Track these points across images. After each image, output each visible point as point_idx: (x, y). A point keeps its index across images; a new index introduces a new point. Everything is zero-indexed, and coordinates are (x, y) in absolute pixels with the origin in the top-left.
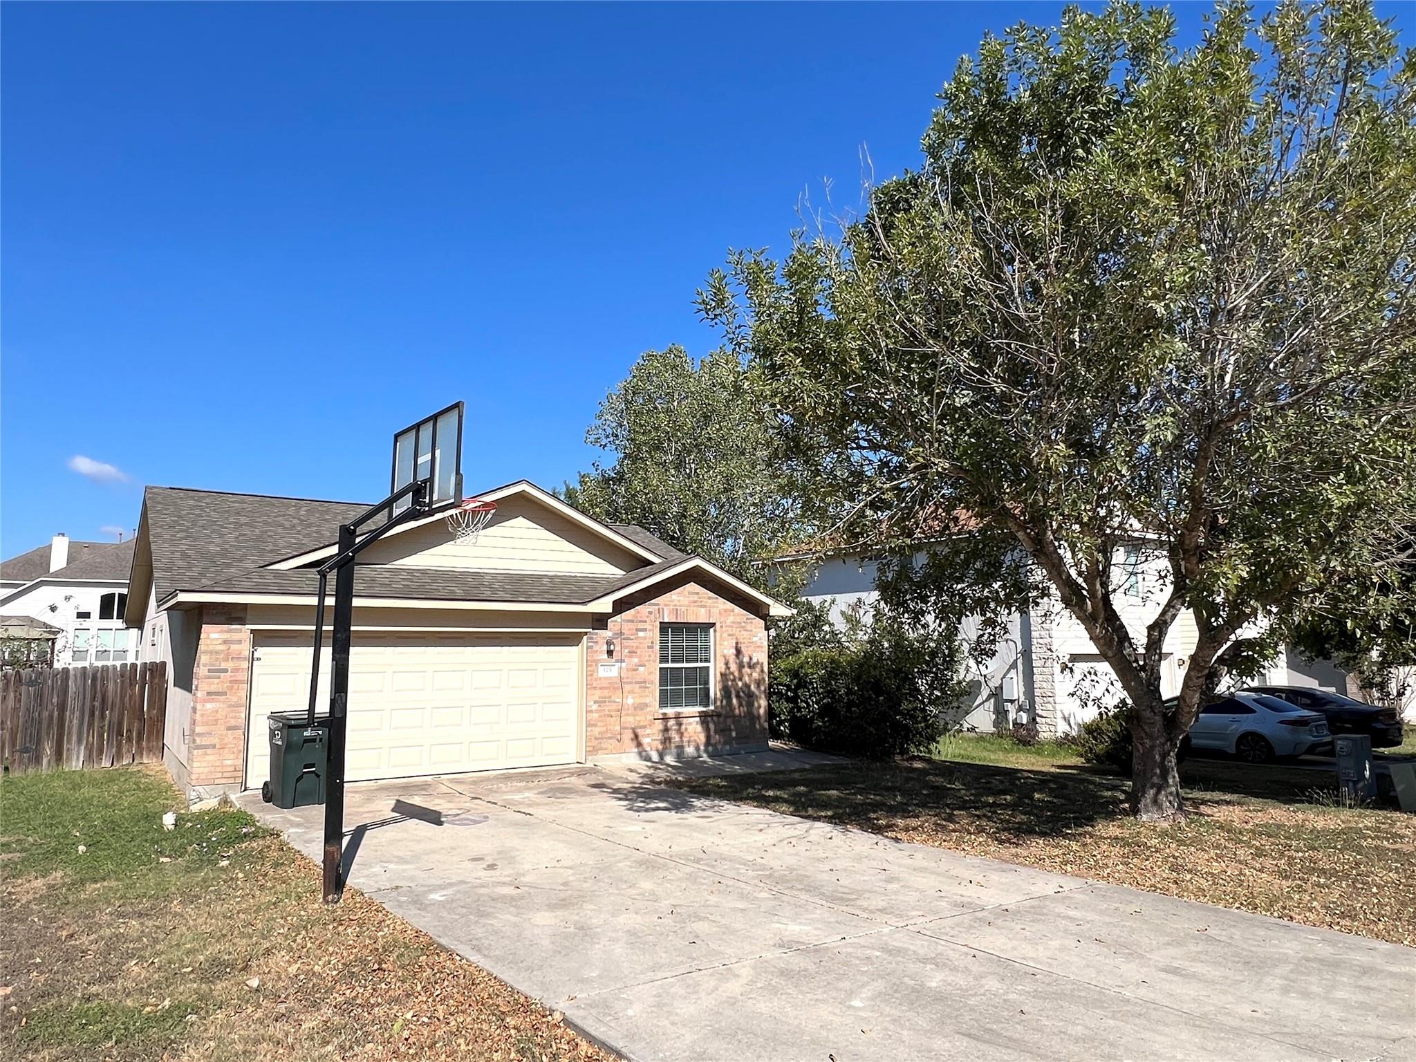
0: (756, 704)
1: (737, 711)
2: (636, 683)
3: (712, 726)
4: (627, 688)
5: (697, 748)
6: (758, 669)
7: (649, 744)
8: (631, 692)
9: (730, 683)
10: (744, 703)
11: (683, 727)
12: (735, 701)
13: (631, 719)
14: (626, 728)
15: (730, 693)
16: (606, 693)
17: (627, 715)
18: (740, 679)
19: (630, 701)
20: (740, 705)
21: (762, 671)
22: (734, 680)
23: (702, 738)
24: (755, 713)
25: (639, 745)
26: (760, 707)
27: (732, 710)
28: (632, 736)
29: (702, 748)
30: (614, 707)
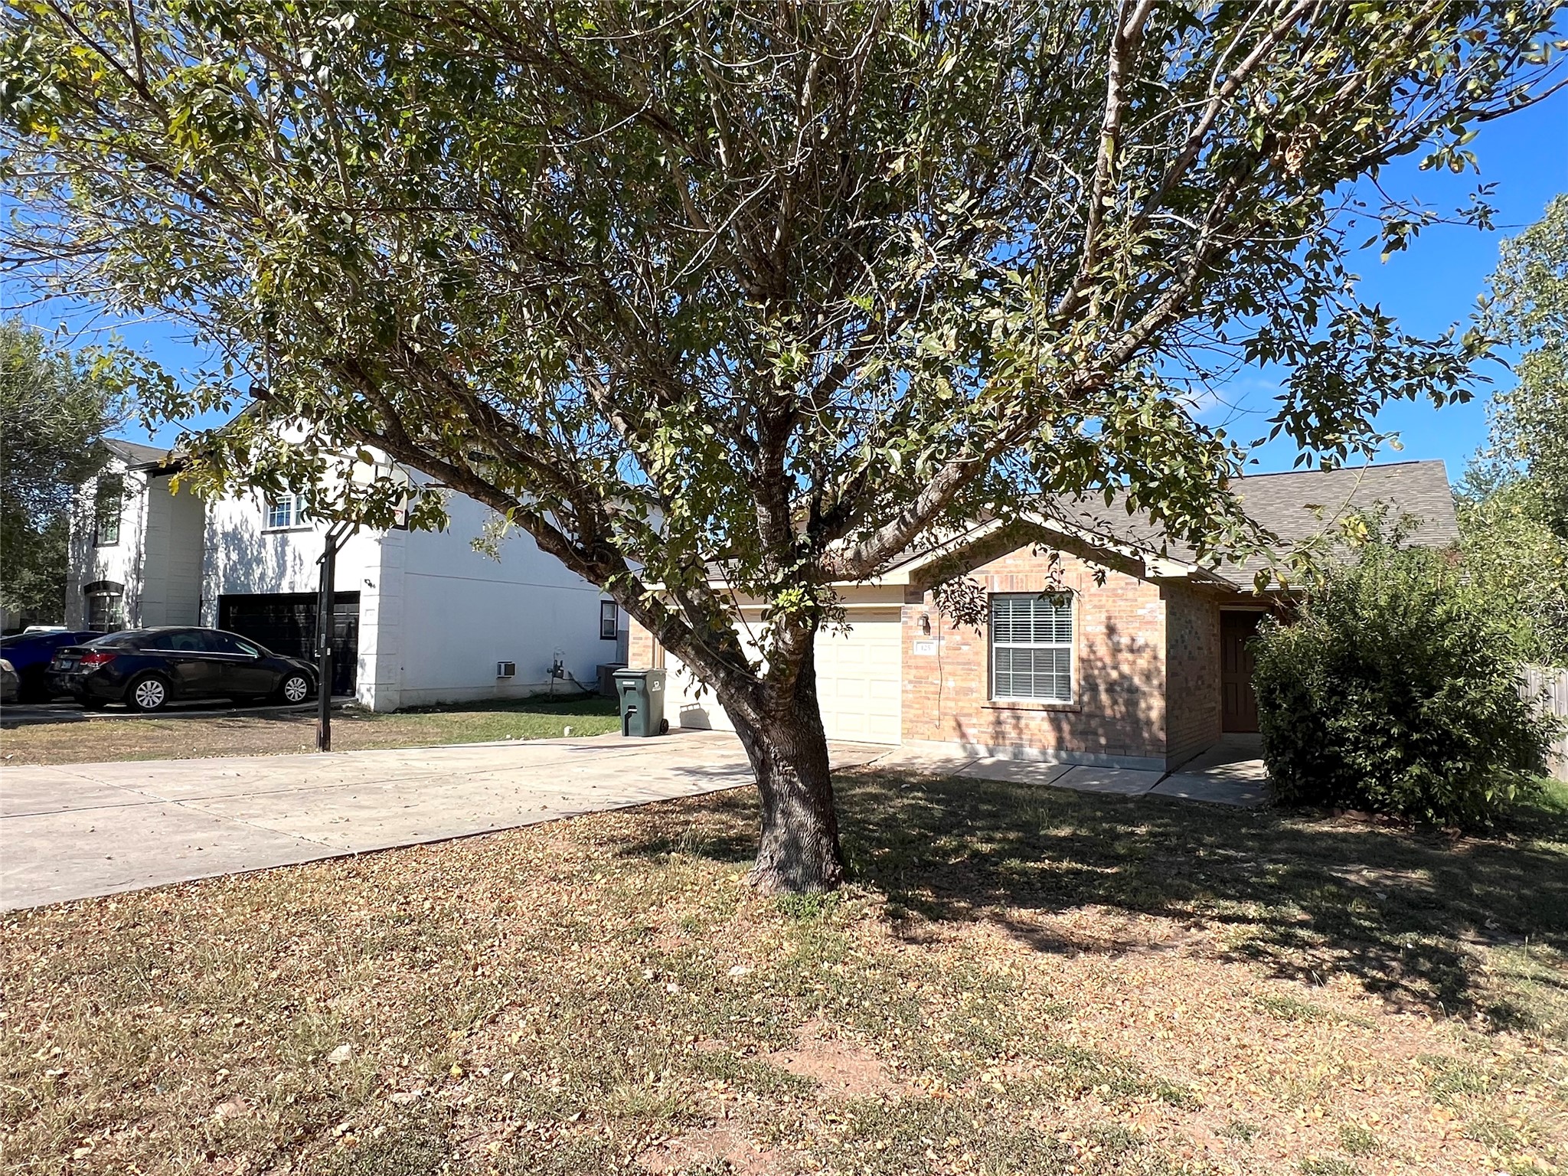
0: (1143, 705)
1: (1108, 712)
2: (958, 664)
3: (1066, 727)
4: (947, 668)
5: (1044, 753)
6: (1147, 655)
7: (974, 736)
8: (953, 674)
9: (1096, 672)
10: (1120, 701)
11: (1023, 723)
12: (1104, 697)
13: (952, 704)
14: (945, 714)
15: (1097, 685)
16: (922, 673)
17: (947, 699)
18: (1115, 667)
19: (950, 683)
20: (1115, 702)
21: (1155, 658)
22: (1104, 667)
23: (1050, 738)
24: (1141, 715)
25: (963, 735)
26: (1149, 708)
27: (1101, 708)
28: (954, 724)
29: (1051, 751)
30: (932, 689)
